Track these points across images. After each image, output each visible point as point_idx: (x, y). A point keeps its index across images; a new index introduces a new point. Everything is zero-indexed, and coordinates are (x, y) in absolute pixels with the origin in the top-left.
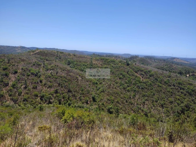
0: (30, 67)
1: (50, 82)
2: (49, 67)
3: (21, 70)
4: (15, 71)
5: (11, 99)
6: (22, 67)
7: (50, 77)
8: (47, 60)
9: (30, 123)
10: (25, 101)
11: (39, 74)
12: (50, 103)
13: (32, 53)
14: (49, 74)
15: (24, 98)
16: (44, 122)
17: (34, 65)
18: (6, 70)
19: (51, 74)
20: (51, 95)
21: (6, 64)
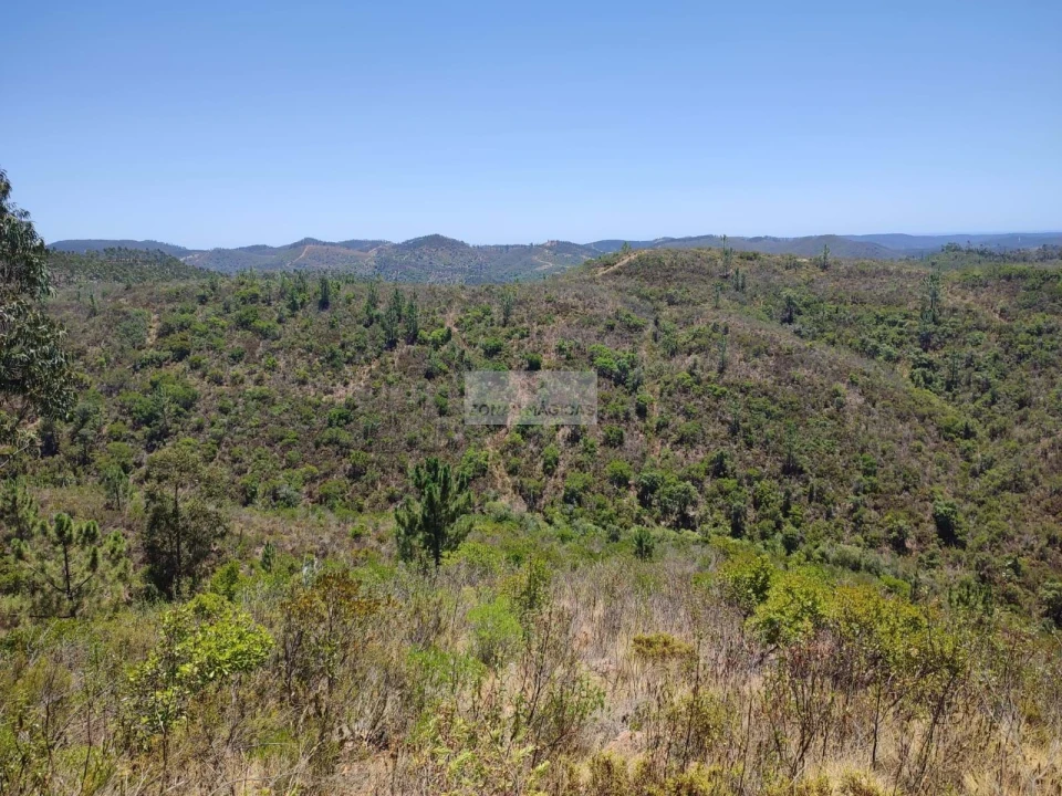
0: (593, 339)
1: (688, 415)
2: (683, 336)
3: (554, 357)
4: (530, 362)
5: (514, 488)
6: (559, 341)
7: (685, 390)
8: (671, 303)
9: (596, 613)
10: (572, 503)
11: (631, 373)
12: (685, 522)
13: (601, 271)
14: (680, 376)
15: (567, 489)
16: (661, 619)
17: (611, 328)
18: (495, 358)
19: (692, 374)
20: (688, 483)
21: (494, 328)
